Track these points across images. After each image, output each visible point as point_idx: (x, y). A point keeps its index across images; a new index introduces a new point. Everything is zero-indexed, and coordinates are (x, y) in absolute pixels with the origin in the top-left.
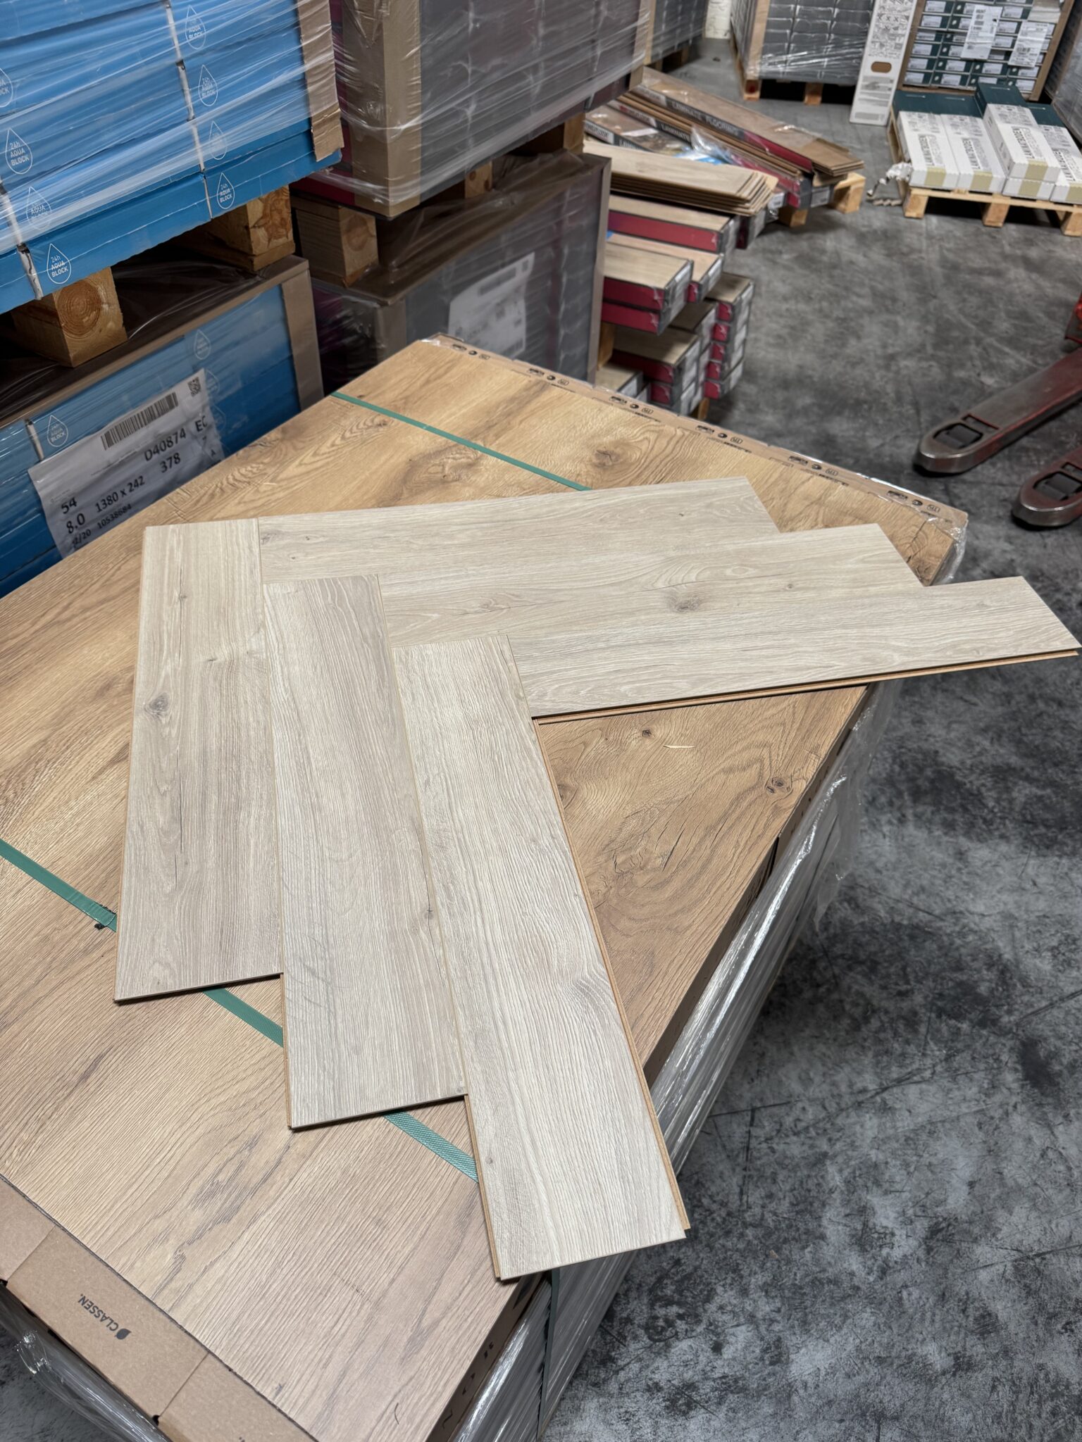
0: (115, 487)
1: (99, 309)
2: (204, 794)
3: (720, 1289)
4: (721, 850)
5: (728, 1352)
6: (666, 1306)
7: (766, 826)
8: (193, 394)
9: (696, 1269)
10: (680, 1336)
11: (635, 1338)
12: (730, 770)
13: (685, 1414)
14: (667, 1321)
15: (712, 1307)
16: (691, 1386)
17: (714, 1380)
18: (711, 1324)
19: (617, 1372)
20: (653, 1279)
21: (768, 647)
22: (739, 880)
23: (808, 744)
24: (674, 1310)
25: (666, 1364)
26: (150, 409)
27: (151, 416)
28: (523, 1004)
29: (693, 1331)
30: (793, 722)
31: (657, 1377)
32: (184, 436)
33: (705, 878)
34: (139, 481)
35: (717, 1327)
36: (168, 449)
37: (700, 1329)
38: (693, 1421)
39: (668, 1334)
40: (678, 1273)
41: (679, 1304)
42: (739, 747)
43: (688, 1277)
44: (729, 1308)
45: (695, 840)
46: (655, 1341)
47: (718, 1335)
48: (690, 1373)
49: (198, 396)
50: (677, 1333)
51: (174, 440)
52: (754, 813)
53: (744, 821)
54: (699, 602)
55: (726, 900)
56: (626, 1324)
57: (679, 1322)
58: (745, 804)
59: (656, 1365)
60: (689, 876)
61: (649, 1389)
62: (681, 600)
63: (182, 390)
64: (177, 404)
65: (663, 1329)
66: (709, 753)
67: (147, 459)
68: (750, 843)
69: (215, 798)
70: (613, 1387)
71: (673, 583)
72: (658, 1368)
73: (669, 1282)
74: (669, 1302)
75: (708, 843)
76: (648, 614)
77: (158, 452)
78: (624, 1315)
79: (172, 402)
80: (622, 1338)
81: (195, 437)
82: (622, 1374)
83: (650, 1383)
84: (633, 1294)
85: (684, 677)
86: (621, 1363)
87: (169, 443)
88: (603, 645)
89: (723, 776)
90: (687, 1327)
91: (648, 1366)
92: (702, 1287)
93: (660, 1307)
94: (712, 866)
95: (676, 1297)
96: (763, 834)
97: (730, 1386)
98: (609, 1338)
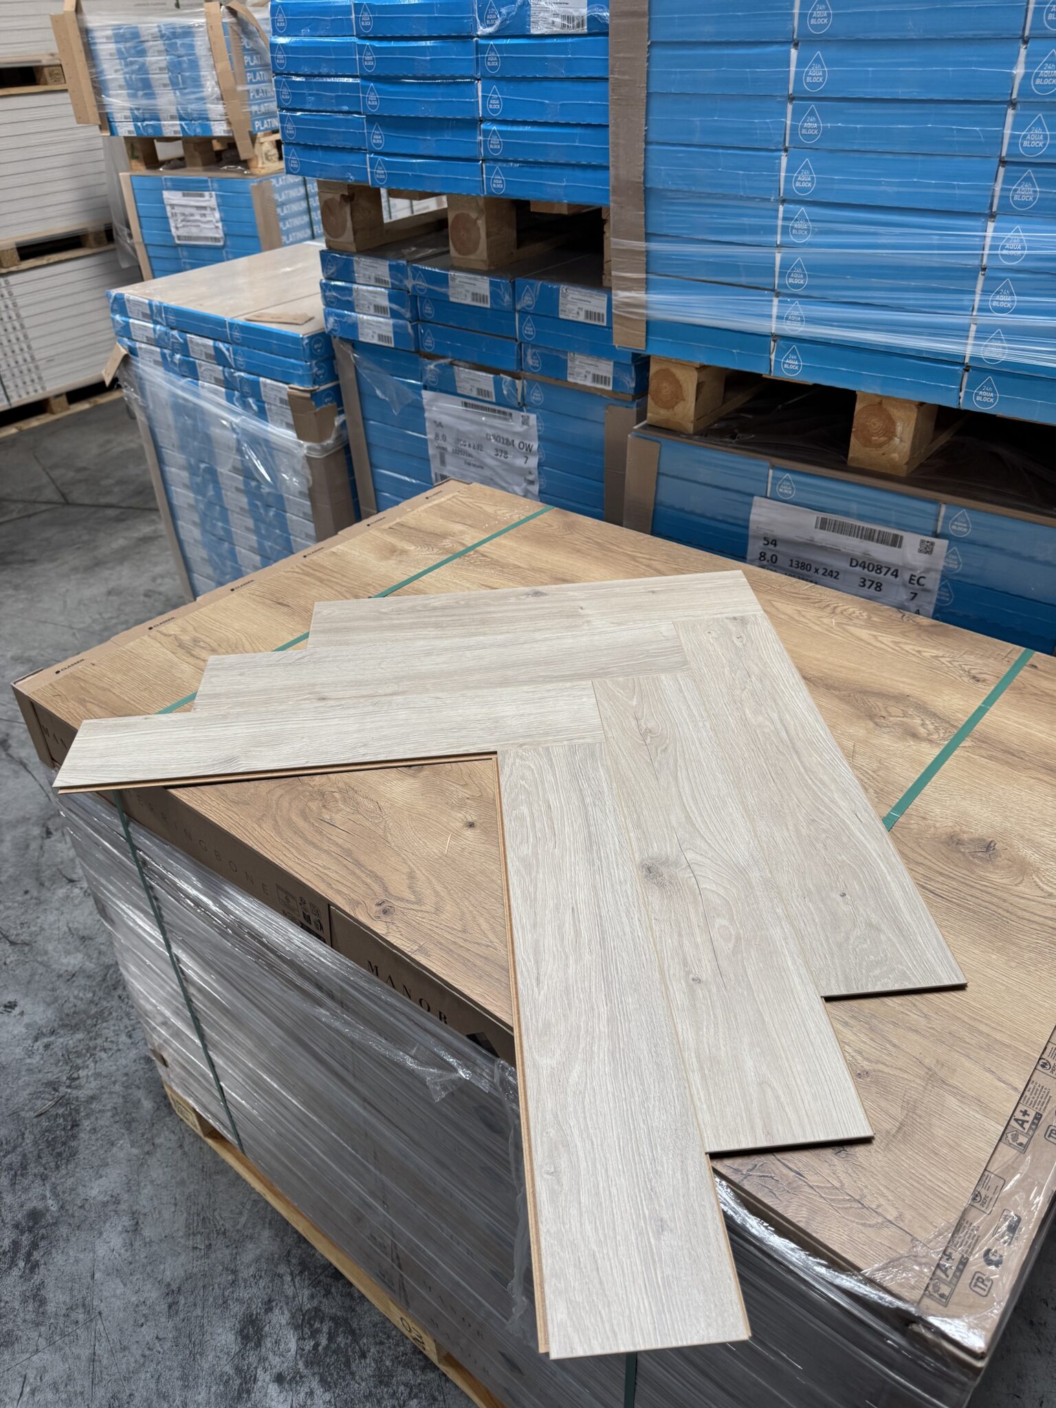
0: (815, 562)
1: (891, 439)
3: (328, 1396)
4: (324, 856)
5: (273, 1389)
6: (329, 1333)
7: (339, 892)
8: (920, 551)
9: (353, 1374)
10: (301, 1342)
11: (312, 1297)
12: (411, 876)
13: (242, 1331)
14: (318, 1331)
15: (315, 1384)
16: (258, 1345)
17: (256, 1368)
18: (301, 1377)
19: (292, 1274)
20: (355, 1326)
21: (577, 933)
22: (290, 863)
23: (432, 946)
24: (324, 1342)
25: (284, 1322)
26: (872, 532)
27: (869, 536)
28: (237, 734)
29: (301, 1356)
30: (465, 940)
31: (276, 1311)
32: (896, 576)
33: (300, 842)
34: (835, 574)
35: (297, 1383)
36: (873, 573)
37: (301, 1365)
38: (233, 1338)
39: (306, 1330)
40: (354, 1353)
41: (327, 1348)
42: (439, 888)
43: (348, 1364)
44: (309, 1402)
45: (340, 841)
46: (304, 1315)
47: (290, 1383)
48: (269, 1345)
49: (924, 557)
50: (304, 1339)
51: (884, 570)
52: (355, 885)
53: (350, 878)
54: (661, 886)
55: (275, 851)
56: (325, 1290)
57: (312, 1343)
58: (368, 880)
59: (286, 1312)
60: (306, 833)
61: (270, 1301)
62: (663, 869)
63: (912, 541)
64: (900, 547)
65: (311, 1326)
66: (437, 866)
67: (851, 565)
68: (325, 877)
69: (450, 619)
70: (282, 1269)
71: (694, 867)
72: (283, 1313)
73: (348, 1341)
74: (331, 1338)
75: (334, 848)
76: (639, 839)
77: (864, 567)
78: (333, 1290)
79: (896, 542)
80: (315, 1284)
81: (904, 585)
82: (289, 1278)
83: (274, 1304)
84: (348, 1303)
85: (536, 854)
86: (297, 1280)
87: (879, 569)
88: (588, 800)
89: (406, 870)
90: (306, 1351)
91: (287, 1304)
92: (335, 1376)
93: (330, 1327)
94: (310, 848)
95: (334, 1346)
96: (332, 888)
97: (246, 1383)
98: (319, 1271)
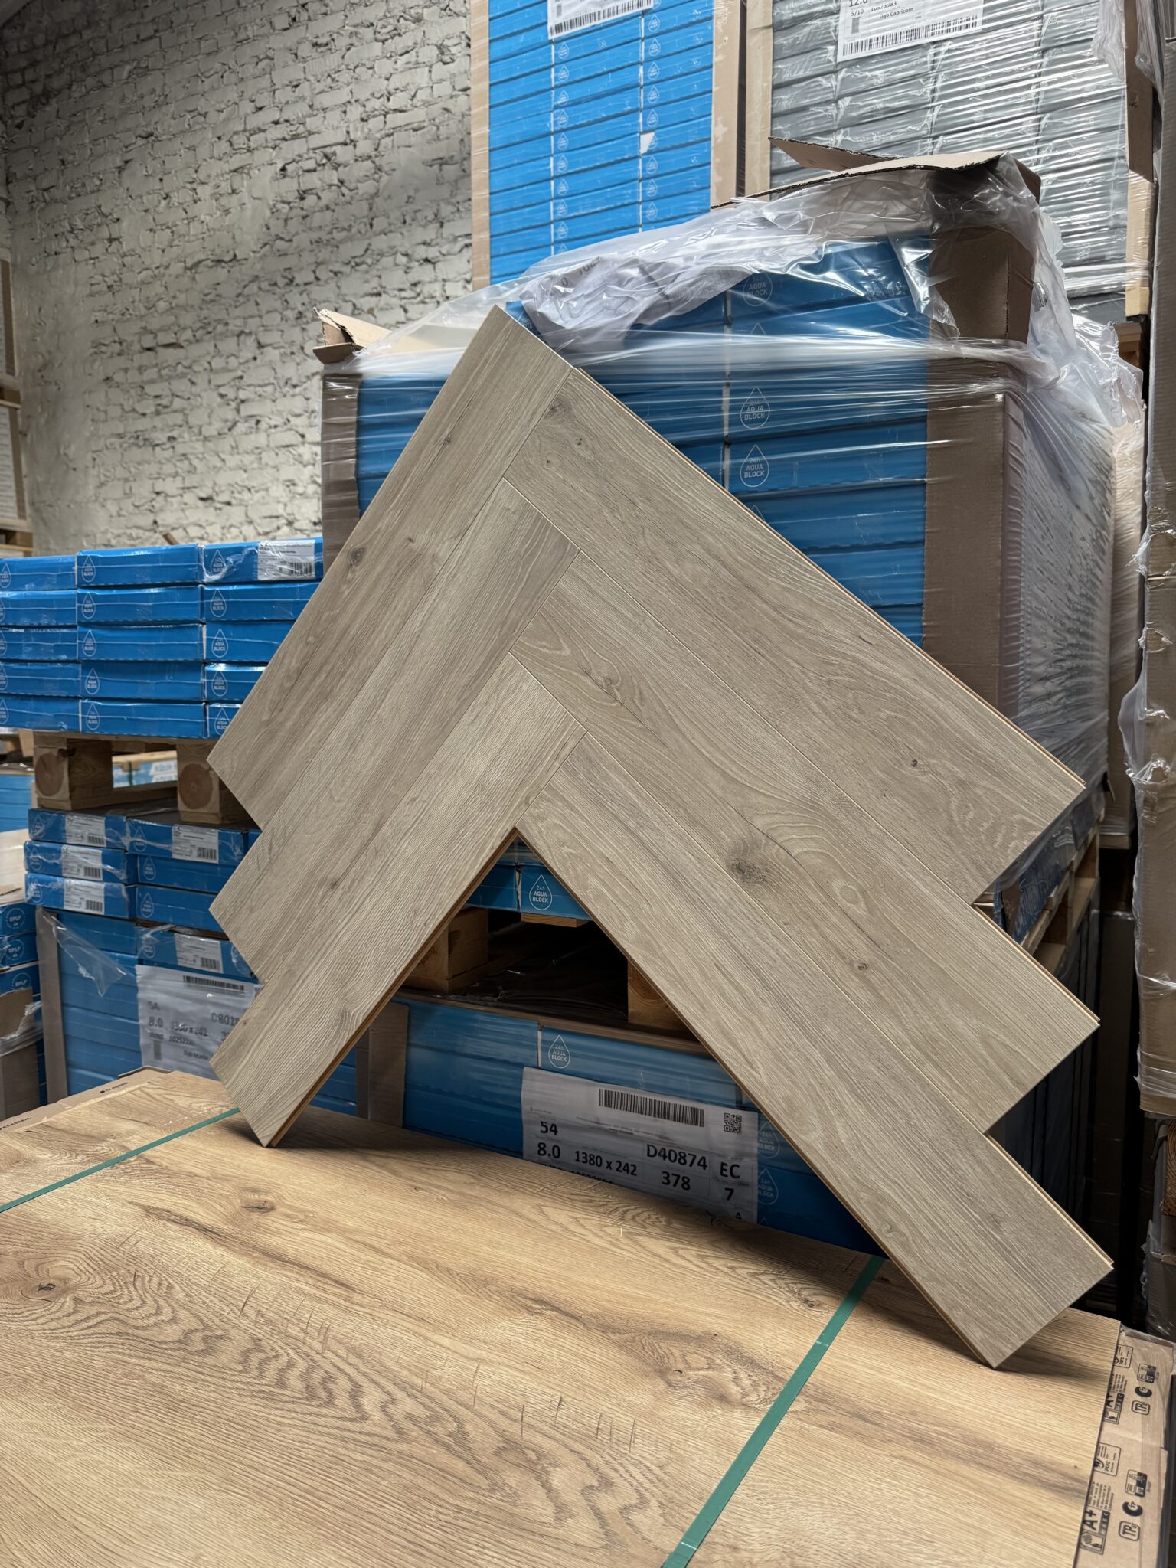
2: (321, 667)
21: (738, 988)
28: (318, 985)
54: (762, 880)
62: (750, 860)
69: (324, 676)
71: (773, 834)
76: (706, 839)
85: (641, 926)
88: (632, 824)
